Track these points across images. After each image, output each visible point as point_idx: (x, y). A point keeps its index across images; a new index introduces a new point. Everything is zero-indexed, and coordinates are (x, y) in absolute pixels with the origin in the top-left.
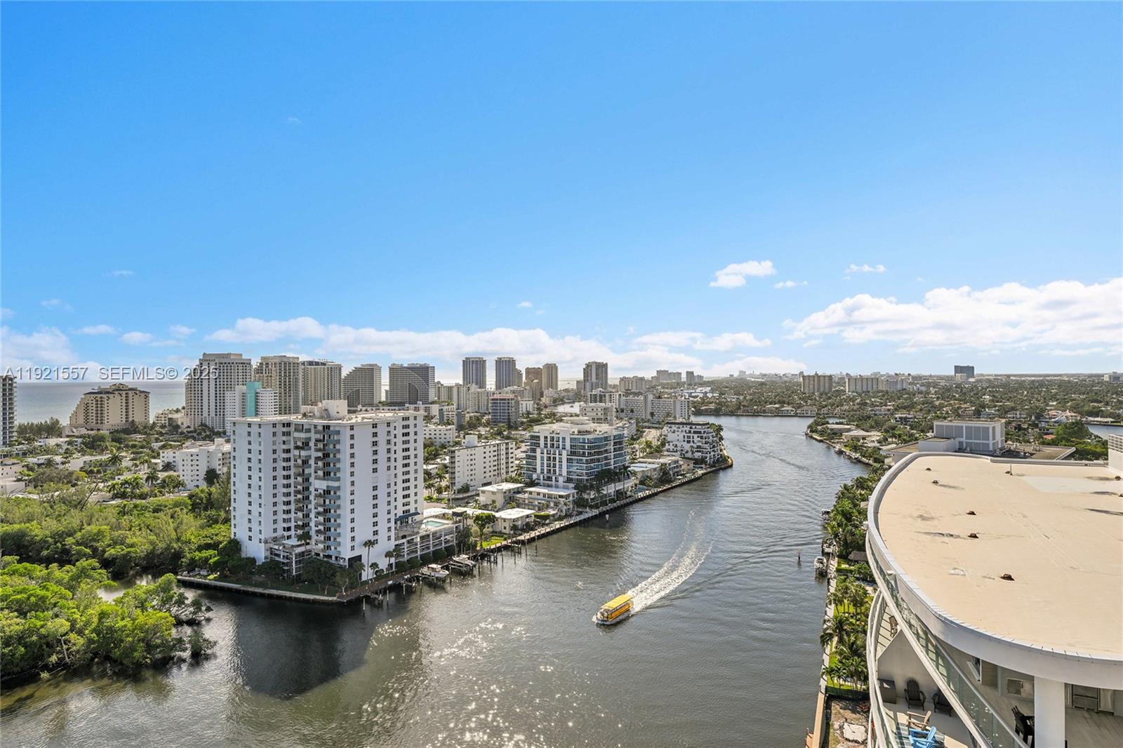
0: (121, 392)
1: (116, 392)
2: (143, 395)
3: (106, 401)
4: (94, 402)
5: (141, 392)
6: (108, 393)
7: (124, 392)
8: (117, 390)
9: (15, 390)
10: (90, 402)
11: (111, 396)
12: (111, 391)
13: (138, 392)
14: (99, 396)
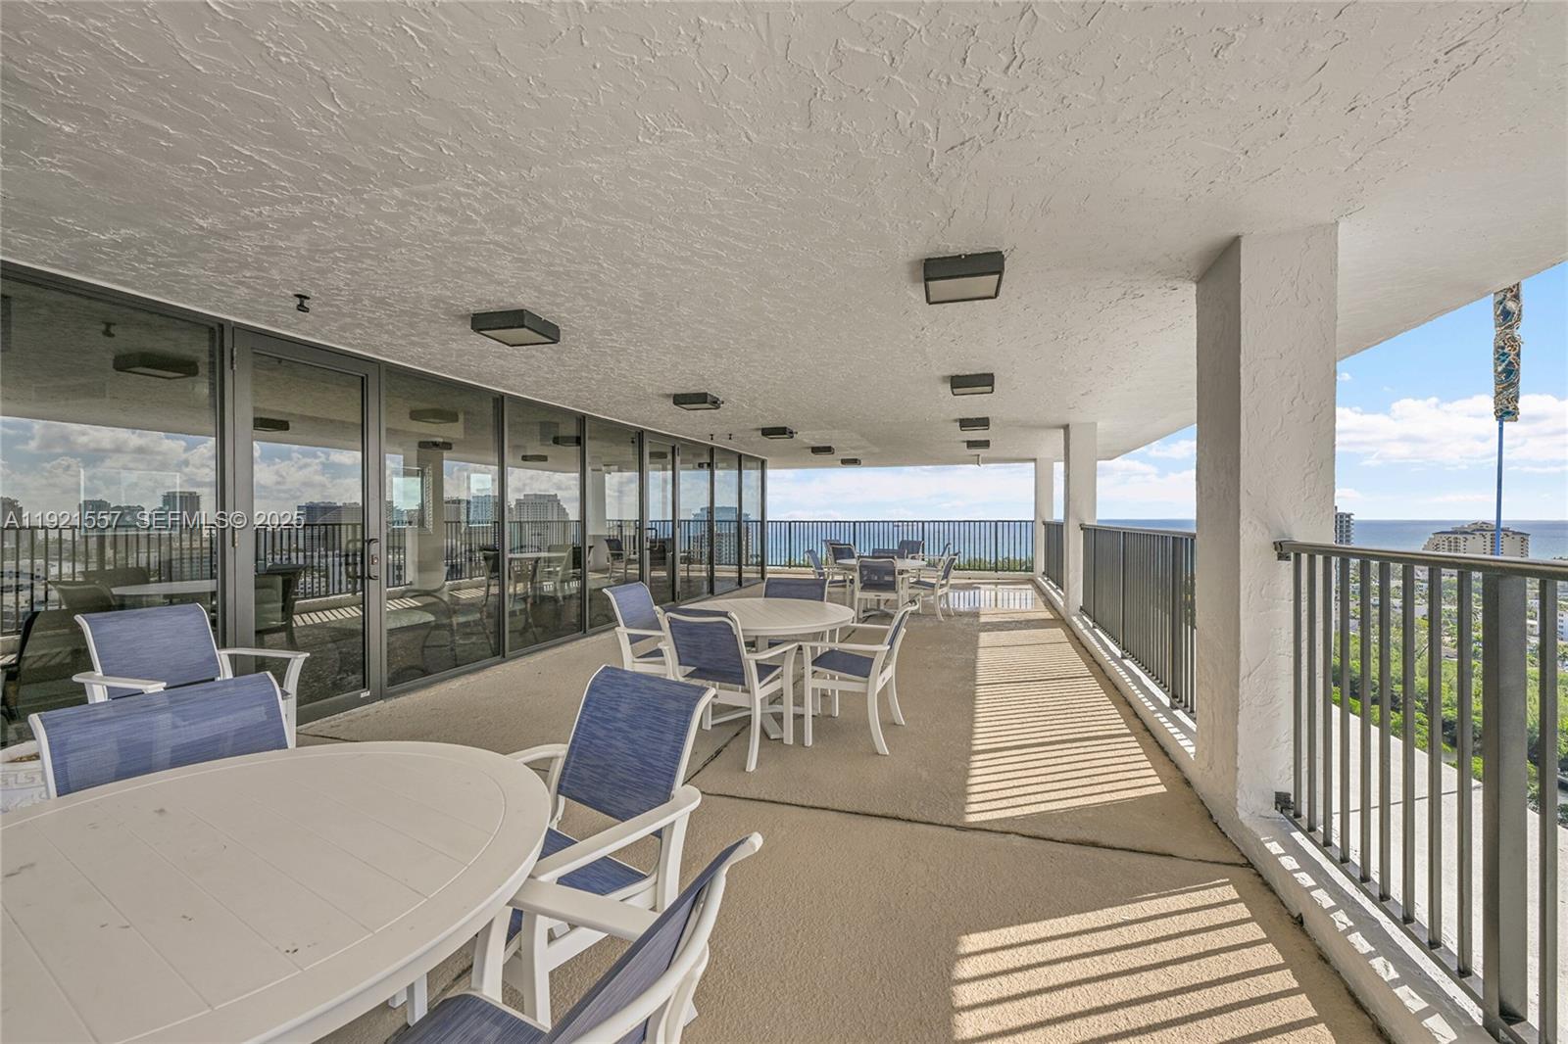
0: (1484, 533)
1: (1478, 533)
2: (1518, 537)
3: (1462, 543)
4: (1446, 543)
5: (1514, 533)
6: (1466, 533)
7: (1489, 533)
8: (1478, 530)
9: (1352, 527)
10: (1441, 543)
11: (1469, 537)
12: (1469, 531)
13: (1510, 534)
14: (1453, 536)
